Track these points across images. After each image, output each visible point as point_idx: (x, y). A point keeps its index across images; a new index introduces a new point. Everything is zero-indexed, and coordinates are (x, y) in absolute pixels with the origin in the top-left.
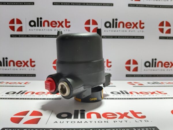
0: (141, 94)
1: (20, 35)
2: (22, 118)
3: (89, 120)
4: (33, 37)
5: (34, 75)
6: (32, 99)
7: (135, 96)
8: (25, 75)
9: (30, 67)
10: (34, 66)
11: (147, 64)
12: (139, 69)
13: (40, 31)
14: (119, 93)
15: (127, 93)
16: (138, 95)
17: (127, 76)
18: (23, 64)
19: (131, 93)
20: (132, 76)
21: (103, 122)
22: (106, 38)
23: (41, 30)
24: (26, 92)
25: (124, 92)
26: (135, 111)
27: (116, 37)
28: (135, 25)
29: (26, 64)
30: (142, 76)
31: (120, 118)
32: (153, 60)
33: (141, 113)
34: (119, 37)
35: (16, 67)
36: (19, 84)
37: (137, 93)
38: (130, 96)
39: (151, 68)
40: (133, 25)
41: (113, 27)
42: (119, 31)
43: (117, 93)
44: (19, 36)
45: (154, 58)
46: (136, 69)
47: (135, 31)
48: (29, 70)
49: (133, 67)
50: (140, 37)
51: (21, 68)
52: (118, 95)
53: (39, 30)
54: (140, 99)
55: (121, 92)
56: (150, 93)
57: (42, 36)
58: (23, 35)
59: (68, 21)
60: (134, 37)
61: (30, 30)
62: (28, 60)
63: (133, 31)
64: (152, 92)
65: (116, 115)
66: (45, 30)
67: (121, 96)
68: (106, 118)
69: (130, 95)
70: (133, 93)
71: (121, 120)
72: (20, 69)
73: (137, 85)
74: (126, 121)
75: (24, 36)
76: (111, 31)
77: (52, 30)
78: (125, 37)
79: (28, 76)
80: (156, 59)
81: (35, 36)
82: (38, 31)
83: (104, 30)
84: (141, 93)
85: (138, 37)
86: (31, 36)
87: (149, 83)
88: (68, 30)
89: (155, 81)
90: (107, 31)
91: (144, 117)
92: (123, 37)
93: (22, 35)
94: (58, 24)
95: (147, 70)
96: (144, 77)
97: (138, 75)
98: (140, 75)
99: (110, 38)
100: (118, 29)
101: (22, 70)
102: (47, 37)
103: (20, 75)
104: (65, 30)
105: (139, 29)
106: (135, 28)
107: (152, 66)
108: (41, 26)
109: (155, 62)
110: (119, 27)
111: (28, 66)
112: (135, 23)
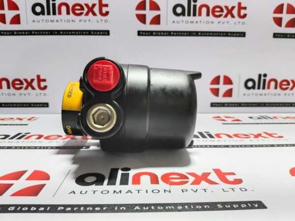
0: (235, 138)
1: (17, 31)
2: (10, 185)
3: (137, 187)
4: (40, 34)
5: (46, 105)
6: (36, 148)
7: (225, 141)
8: (29, 105)
9: (38, 91)
10: (45, 87)
11: (250, 84)
12: (234, 93)
13: (52, 23)
14: (195, 137)
15: (211, 136)
16: (231, 139)
17: (213, 105)
18: (25, 84)
19: (218, 136)
20: (223, 105)
21: (162, 191)
22: (176, 35)
23: (55, 21)
24: (28, 135)
25: (205, 134)
26: (223, 171)
27: (194, 34)
28: (230, 12)
29: (30, 84)
30: (240, 105)
31: (193, 183)
32: (260, 76)
33: (233, 174)
34: (199, 34)
35: (12, 90)
36: (18, 120)
37: (229, 136)
38: (216, 141)
39: (256, 91)
40: (225, 11)
41: (189, 15)
42: (201, 22)
44: (15, 33)
45: (263, 74)
46: (229, 93)
47: (229, 23)
48: (37, 95)
50: (238, 35)
51: (22, 91)
52: (195, 139)
53: (51, 21)
54: (233, 146)
55: (200, 133)
56: (252, 136)
57: (56, 33)
58: (22, 31)
59: (104, 2)
60: (226, 34)
61: (34, 21)
62: (33, 78)
63: (226, 23)
64: (256, 134)
66: (61, 20)
67: (199, 141)
68: (168, 184)
69: (216, 139)
70: (221, 135)
71: (195, 187)
72: (21, 94)
73: (229, 121)
74: (205, 190)
75: (23, 33)
76: (184, 22)
77: (74, 22)
78: (211, 34)
79: (35, 105)
80: (265, 75)
81: (44, 33)
82: (50, 23)
83: (172, 21)
84: (236, 135)
85: (235, 35)
86: (36, 33)
87: (251, 118)
88: (105, 20)
89: (262, 115)
90: (178, 22)
91: (239, 181)
92: (208, 34)
93: (19, 31)
94: (86, 9)
95: (249, 95)
96: (243, 106)
97: (232, 103)
98: (235, 103)
99: (184, 35)
100: (197, 18)
101: (23, 95)
102: (66, 34)
103: (20, 105)
104: (99, 21)
105: (237, 19)
106: (229, 16)
107: (259, 88)
108: (54, 13)
109: (265, 80)
110: (200, 14)
111: (33, 88)
112: (230, 8)
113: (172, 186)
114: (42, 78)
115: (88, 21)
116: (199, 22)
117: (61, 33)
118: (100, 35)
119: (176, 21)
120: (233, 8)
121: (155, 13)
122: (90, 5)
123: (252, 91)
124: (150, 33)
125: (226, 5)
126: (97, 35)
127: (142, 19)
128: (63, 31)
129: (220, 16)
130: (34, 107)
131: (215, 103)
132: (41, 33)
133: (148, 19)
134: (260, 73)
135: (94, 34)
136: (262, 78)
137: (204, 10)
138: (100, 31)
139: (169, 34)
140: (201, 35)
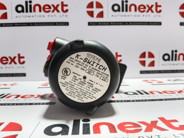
1: (5, 24)
4: (21, 26)
5: (24, 75)
6: (13, 104)
7: (157, 96)
8: (12, 75)
9: (18, 65)
11: (166, 57)
12: (156, 63)
13: (29, 18)
14: (135, 94)
17: (142, 72)
18: (10, 60)
19: (152, 92)
20: (148, 72)
23: (31, 16)
25: (142, 92)
27: (127, 24)
28: (150, 8)
29: (13, 60)
30: (160, 72)
32: (173, 51)
34: (130, 24)
35: (1, 65)
38: (151, 97)
39: (170, 62)
40: (147, 9)
41: (123, 11)
43: (133, 93)
44: (4, 25)
45: (174, 50)
46: (152, 64)
47: (150, 16)
48: (18, 68)
49: (148, 60)
50: (156, 24)
51: (7, 65)
52: (135, 95)
53: (29, 16)
55: (138, 91)
56: (177, 92)
57: (32, 24)
59: (65, 3)
60: (148, 24)
61: (17, 17)
62: (15, 56)
63: (148, 16)
64: (178, 91)
65: (140, 127)
66: (35, 16)
67: (139, 97)
68: (124, 132)
69: (151, 95)
70: (154, 92)
72: (6, 68)
75: (9, 25)
76: (120, 16)
77: (44, 16)
78: (138, 23)
79: (16, 75)
80: (176, 51)
81: (23, 24)
82: (27, 18)
83: (111, 15)
84: (165, 92)
85: (154, 24)
86: (18, 25)
87: (169, 80)
88: (66, 16)
89: (176, 78)
90: (116, 16)
92: (136, 24)
94: (52, 8)
95: (166, 65)
96: (162, 73)
97: (154, 71)
98: (157, 71)
99: (120, 25)
100: (128, 13)
101: (8, 68)
102: (39, 25)
103: (6, 75)
104: (62, 16)
105: (155, 13)
106: (150, 11)
107: (172, 60)
108: (31, 11)
109: (176, 55)
110: (130, 10)
111: (15, 63)
112: (150, 6)
113: (129, 134)
114: (21, 55)
115: (53, 16)
116: (130, 16)
117: (35, 24)
118: (62, 25)
119: (114, 15)
120: (152, 6)
121: (100, 10)
122: (55, 6)
123: (167, 62)
124: (97, 24)
125: (147, 4)
126: (60, 25)
127: (91, 14)
128: (36, 23)
129: (144, 11)
130: (15, 76)
131: (143, 71)
132: (21, 24)
133: (95, 14)
134: (173, 49)
135: (58, 25)
136: (174, 53)
137: (133, 8)
138: (62, 23)
139: (110, 24)
140: (131, 25)
